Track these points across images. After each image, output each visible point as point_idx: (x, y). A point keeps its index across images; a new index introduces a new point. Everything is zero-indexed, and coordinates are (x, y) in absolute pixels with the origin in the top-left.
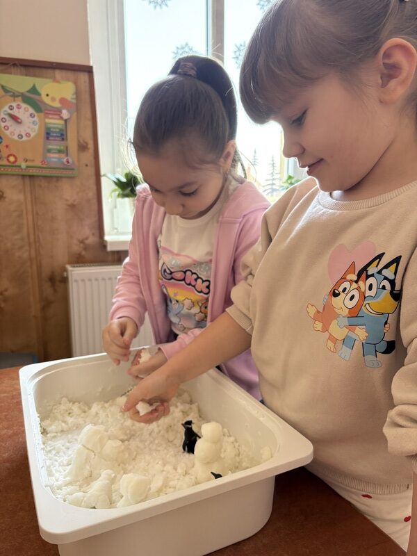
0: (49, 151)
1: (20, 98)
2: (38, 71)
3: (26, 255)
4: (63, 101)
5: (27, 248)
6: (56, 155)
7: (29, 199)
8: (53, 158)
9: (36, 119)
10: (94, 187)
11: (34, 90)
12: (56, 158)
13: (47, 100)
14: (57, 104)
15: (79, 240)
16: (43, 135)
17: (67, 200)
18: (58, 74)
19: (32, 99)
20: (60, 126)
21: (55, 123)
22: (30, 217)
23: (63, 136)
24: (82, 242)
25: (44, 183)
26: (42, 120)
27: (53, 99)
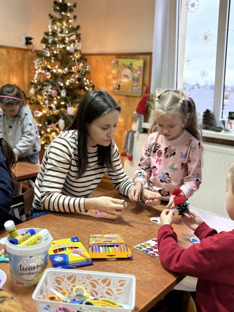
0: (133, 86)
1: (127, 67)
2: (135, 57)
4: (139, 67)
8: (134, 89)
11: (131, 64)
13: (134, 67)
14: (137, 68)
16: (132, 81)
18: (141, 56)
19: (130, 67)
20: (137, 77)
21: (136, 75)
23: (138, 80)
25: (131, 98)
26: (132, 75)
27: (136, 67)
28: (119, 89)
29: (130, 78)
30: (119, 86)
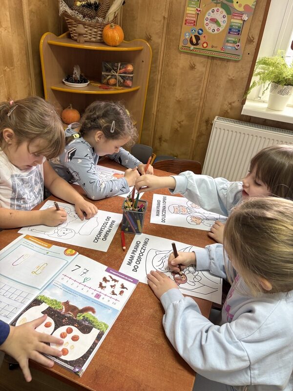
0: (228, 41)
1: (220, 4)
3: (197, 104)
4: (246, 7)
5: (199, 100)
6: (231, 45)
7: (208, 71)
8: (229, 46)
9: (226, 19)
10: (249, 70)
12: (230, 47)
13: (236, 6)
14: (241, 9)
15: (229, 103)
16: (227, 30)
17: (229, 76)
19: (227, 5)
20: (239, 25)
21: (237, 22)
22: (206, 83)
23: (239, 32)
24: (230, 104)
25: (219, 62)
26: (229, 20)
27: (240, 6)
28: (197, 44)
29: (223, 25)
30: (197, 38)
